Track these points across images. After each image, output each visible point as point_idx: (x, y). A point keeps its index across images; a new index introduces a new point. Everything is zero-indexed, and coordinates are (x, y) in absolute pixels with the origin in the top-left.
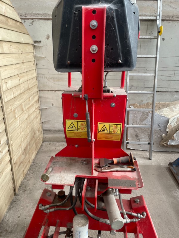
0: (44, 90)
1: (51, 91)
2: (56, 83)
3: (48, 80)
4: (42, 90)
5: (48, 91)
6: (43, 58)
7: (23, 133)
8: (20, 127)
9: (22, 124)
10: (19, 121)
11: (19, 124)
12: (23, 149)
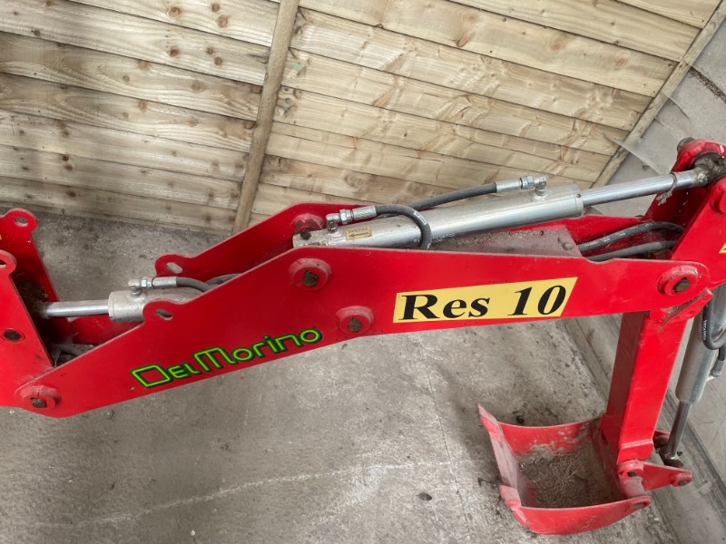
0: (708, 84)
4: (701, 76)
5: (719, 93)
7: (398, 117)
8: (390, 80)
9: (416, 86)
10: (401, 59)
11: (390, 66)
12: (358, 165)
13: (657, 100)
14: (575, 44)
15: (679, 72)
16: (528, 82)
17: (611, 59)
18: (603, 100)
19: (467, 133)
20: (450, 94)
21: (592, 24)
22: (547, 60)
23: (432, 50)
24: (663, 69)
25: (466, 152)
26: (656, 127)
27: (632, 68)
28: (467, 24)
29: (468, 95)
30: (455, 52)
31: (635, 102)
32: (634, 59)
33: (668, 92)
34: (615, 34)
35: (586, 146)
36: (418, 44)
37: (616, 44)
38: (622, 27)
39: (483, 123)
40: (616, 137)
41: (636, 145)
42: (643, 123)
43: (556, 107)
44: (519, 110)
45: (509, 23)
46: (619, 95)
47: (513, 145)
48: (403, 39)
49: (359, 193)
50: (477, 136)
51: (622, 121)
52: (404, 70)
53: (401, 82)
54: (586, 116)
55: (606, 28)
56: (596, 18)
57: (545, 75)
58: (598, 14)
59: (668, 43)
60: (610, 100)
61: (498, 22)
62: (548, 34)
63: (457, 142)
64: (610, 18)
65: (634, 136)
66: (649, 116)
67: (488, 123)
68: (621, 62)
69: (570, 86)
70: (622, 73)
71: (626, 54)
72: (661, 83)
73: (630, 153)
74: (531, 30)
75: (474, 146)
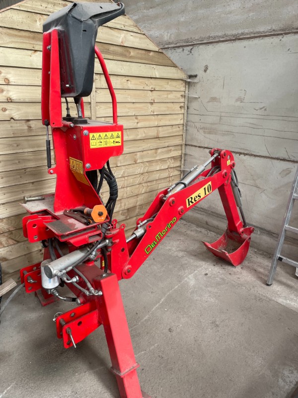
0: (192, 146)
1: (199, 147)
2: (207, 135)
3: (198, 131)
4: (189, 145)
5: (196, 146)
6: (196, 98)
7: (128, 188)
8: (123, 179)
9: (130, 177)
10: (124, 172)
11: (122, 175)
12: (123, 207)
13: (183, 155)
14: (159, 151)
15: (183, 146)
16: (154, 164)
17: (168, 151)
18: (172, 161)
19: (146, 185)
20: (138, 176)
21: (161, 144)
22: (156, 157)
23: (130, 166)
24: (180, 147)
25: (148, 190)
26: (186, 162)
27: (173, 150)
28: (135, 157)
29: (142, 174)
30: (135, 165)
31: (178, 158)
32: (173, 148)
33: (184, 152)
34: (167, 144)
35: (174, 174)
36: (127, 167)
37: (168, 147)
38: (167, 142)
39: (149, 180)
40: (179, 169)
41: (184, 168)
42: (183, 162)
43: (163, 167)
44: (155, 172)
45: (144, 152)
46: (174, 158)
47: (158, 183)
48: (123, 167)
49: (127, 217)
50: (149, 184)
51: (178, 164)
52: (126, 175)
53: (126, 178)
54: (170, 167)
55: (164, 144)
56: (161, 143)
57: (157, 161)
58: (161, 142)
59: (178, 141)
60: (173, 160)
61: (141, 153)
62: (153, 151)
63: (145, 188)
64: (164, 141)
65: (182, 166)
66: (183, 160)
67: (150, 179)
68: (170, 150)
69: (163, 161)
70: (172, 152)
71: (171, 148)
72: (181, 151)
73: (184, 171)
74: (149, 152)
75: (149, 187)
